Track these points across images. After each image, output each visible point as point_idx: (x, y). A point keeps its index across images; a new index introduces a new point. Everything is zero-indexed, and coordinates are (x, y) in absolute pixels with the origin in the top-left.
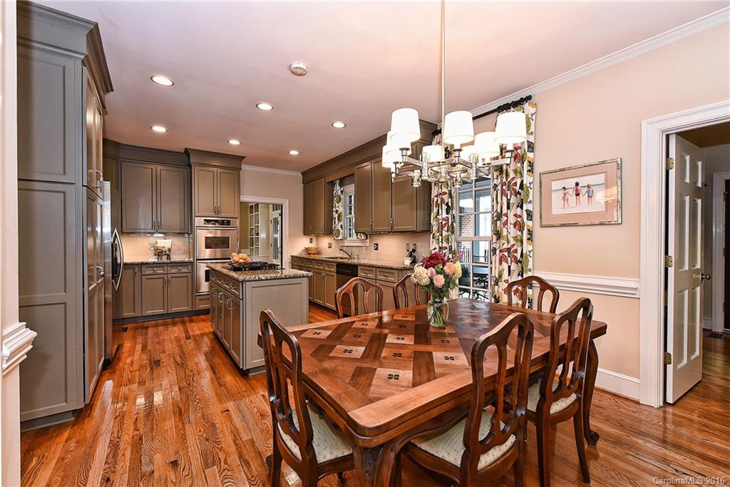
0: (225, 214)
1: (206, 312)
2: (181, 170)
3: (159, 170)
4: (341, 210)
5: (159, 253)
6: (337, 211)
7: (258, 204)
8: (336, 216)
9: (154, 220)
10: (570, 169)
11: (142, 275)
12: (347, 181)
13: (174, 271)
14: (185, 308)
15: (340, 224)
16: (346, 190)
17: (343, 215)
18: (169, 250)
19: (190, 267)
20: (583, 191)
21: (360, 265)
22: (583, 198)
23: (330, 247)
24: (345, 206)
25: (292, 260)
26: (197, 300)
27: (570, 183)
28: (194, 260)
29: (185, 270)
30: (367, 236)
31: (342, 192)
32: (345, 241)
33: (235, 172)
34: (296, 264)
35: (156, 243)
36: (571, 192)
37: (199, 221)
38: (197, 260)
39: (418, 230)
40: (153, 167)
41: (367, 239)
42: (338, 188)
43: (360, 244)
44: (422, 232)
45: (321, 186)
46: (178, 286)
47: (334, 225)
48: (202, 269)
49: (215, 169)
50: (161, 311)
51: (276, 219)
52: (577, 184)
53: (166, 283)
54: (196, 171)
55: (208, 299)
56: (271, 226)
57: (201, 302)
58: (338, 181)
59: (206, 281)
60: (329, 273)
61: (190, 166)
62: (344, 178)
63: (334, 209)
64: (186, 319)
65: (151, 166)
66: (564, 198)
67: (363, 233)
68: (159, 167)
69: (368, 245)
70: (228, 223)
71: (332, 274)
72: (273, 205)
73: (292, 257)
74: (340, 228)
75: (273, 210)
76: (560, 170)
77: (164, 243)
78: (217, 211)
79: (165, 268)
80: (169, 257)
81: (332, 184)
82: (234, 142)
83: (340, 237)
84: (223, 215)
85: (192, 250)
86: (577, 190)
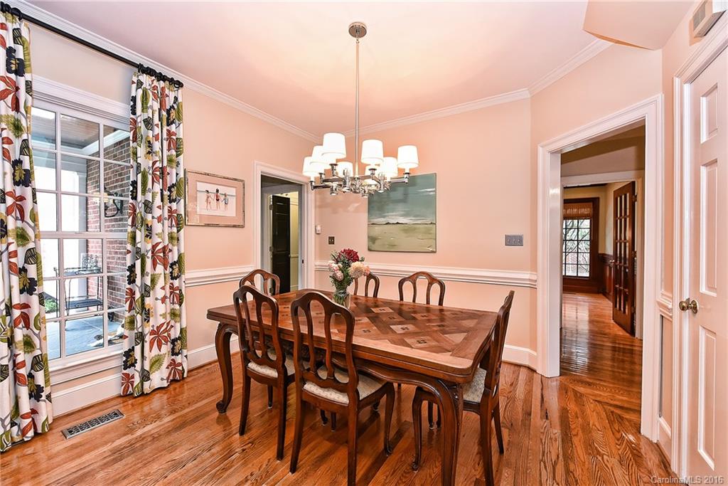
10: (214, 176)
20: (222, 198)
22: (222, 203)
27: (212, 188)
36: (213, 196)
52: (217, 191)
66: (207, 200)
76: (205, 174)
86: (217, 196)
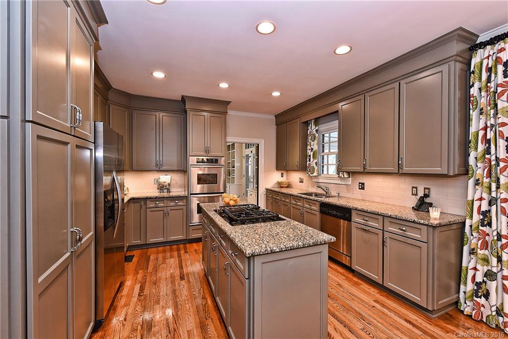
0: (214, 154)
1: (198, 240)
2: (179, 116)
3: (161, 116)
4: (315, 148)
5: (161, 187)
6: (312, 149)
7: (234, 144)
8: (310, 153)
9: (158, 159)
11: (147, 208)
12: (322, 120)
13: (172, 204)
14: (180, 237)
15: (315, 161)
16: (320, 129)
17: (318, 152)
18: (169, 185)
19: (185, 201)
21: (356, 209)
23: (301, 182)
24: (318, 144)
25: (267, 192)
26: (191, 230)
28: (188, 195)
29: (181, 203)
30: (349, 175)
31: (317, 131)
32: (320, 177)
33: (222, 116)
34: (270, 196)
35: (159, 179)
37: (192, 160)
38: (191, 194)
39: (452, 174)
40: (157, 114)
41: (349, 177)
42: (313, 127)
43: (339, 182)
44: (455, 176)
45: (297, 127)
46: (176, 216)
47: (308, 162)
48: (195, 202)
49: (205, 114)
50: (161, 239)
51: (247, 156)
53: (166, 215)
54: (190, 114)
55: (201, 229)
56: (244, 161)
57: (194, 231)
58: (313, 121)
59: (198, 213)
60: (309, 211)
61: (186, 112)
62: (319, 118)
63: (309, 147)
64: (182, 246)
65: (155, 114)
67: (346, 172)
68: (162, 114)
69: (350, 184)
70: (216, 161)
71: (313, 212)
72: (246, 144)
73: (267, 189)
74: (315, 165)
75: (246, 148)
77: (165, 178)
78: (207, 151)
79: (165, 201)
80: (169, 191)
81: (307, 123)
82: (224, 85)
83: (315, 174)
84: (212, 154)
85: (188, 186)
